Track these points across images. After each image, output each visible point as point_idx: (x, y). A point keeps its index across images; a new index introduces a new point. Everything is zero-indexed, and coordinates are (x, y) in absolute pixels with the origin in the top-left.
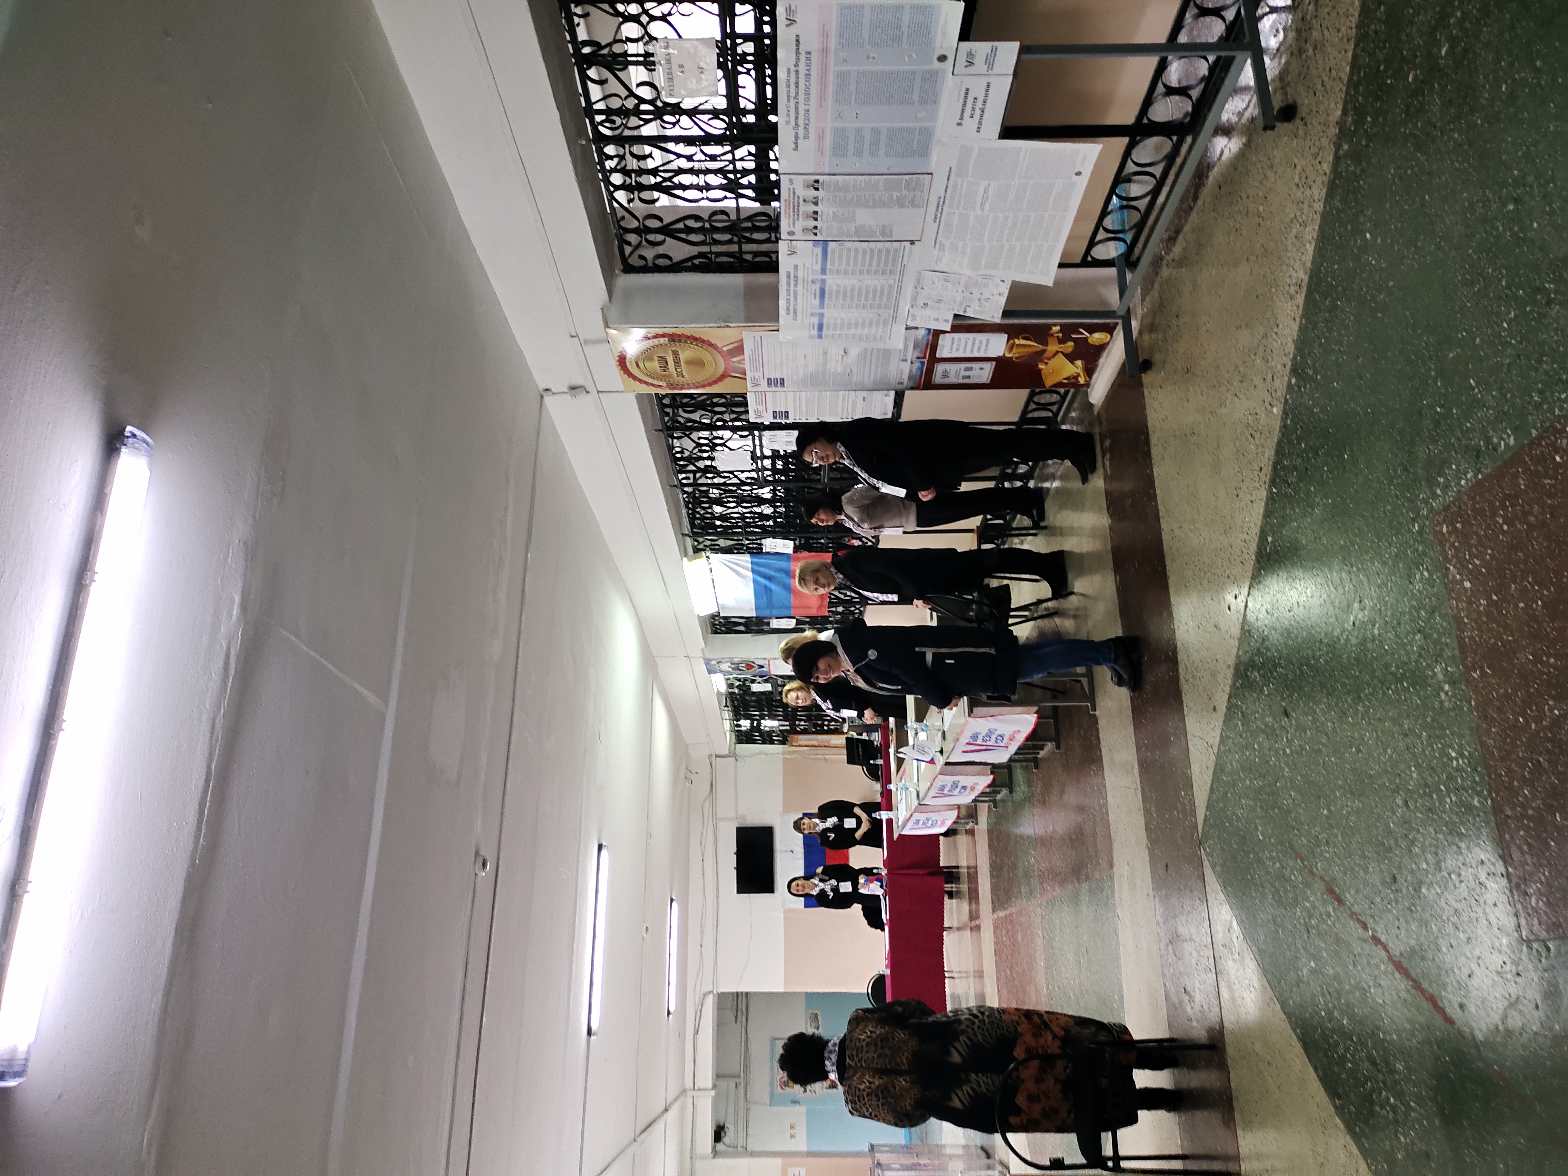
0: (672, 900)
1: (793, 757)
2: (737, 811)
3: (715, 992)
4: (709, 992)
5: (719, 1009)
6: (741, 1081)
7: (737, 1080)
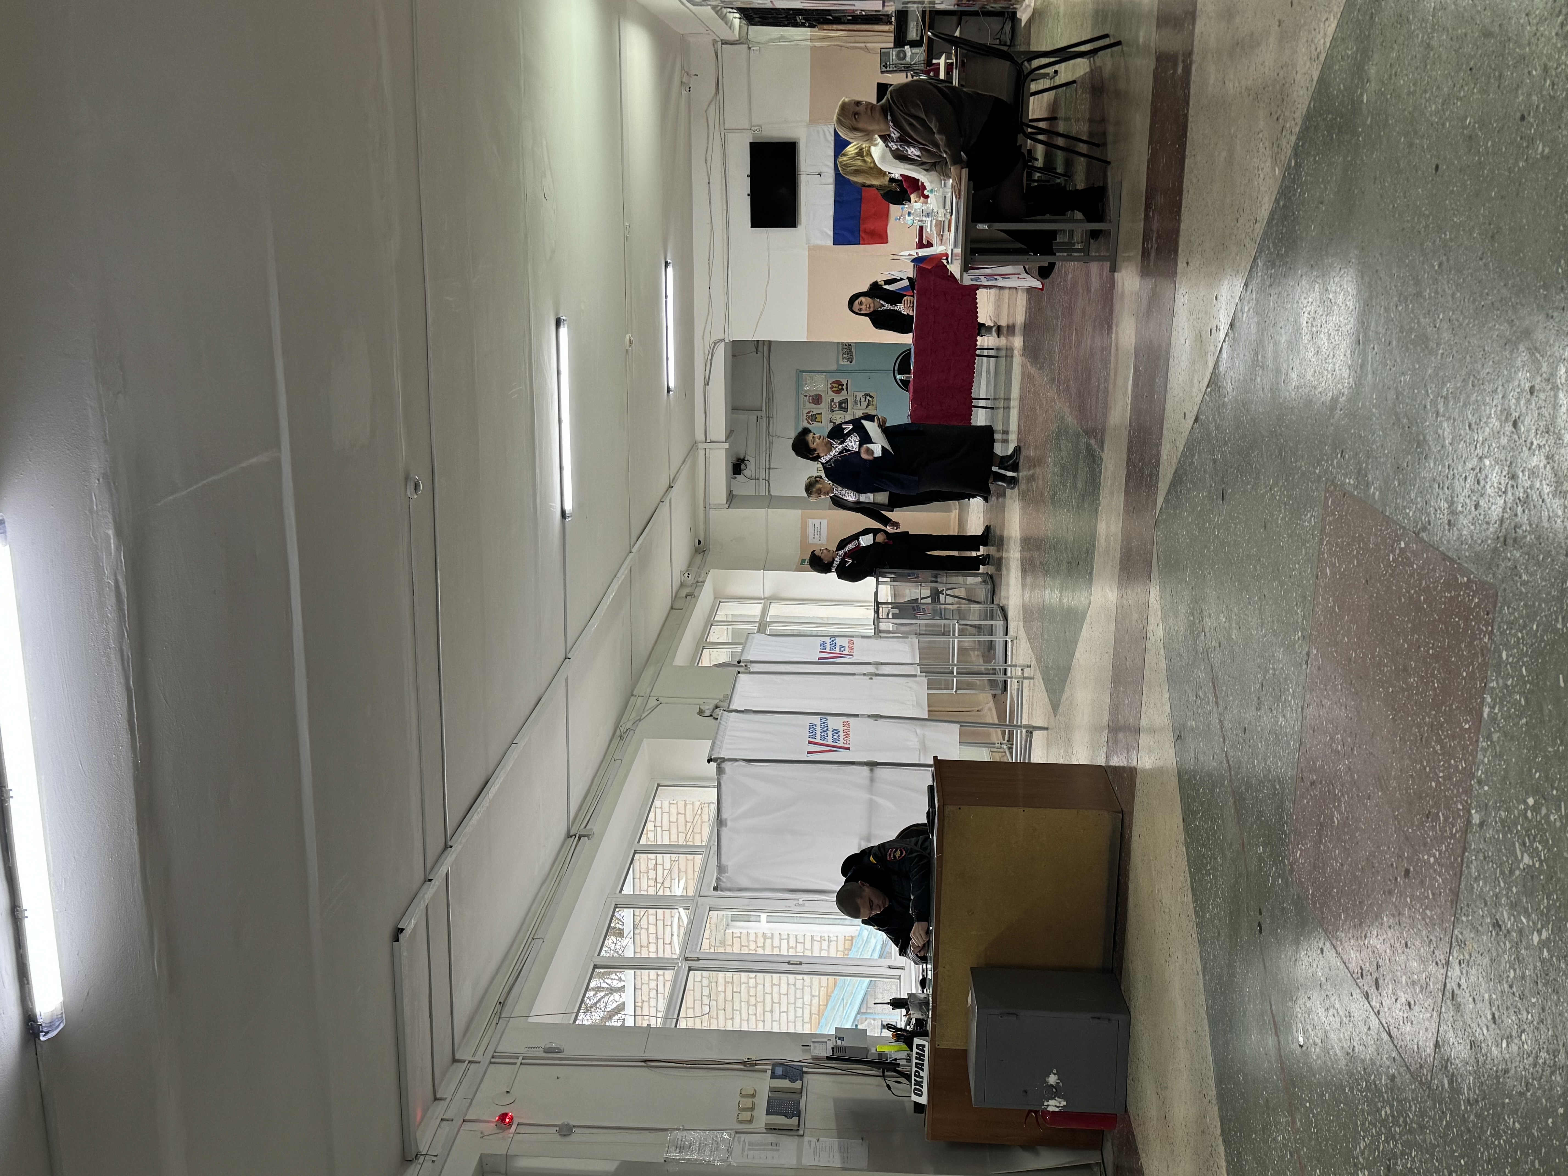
0: (667, 264)
1: (825, 44)
2: (750, 121)
3: (727, 341)
4: (721, 340)
5: (733, 356)
6: (763, 414)
7: (759, 413)
